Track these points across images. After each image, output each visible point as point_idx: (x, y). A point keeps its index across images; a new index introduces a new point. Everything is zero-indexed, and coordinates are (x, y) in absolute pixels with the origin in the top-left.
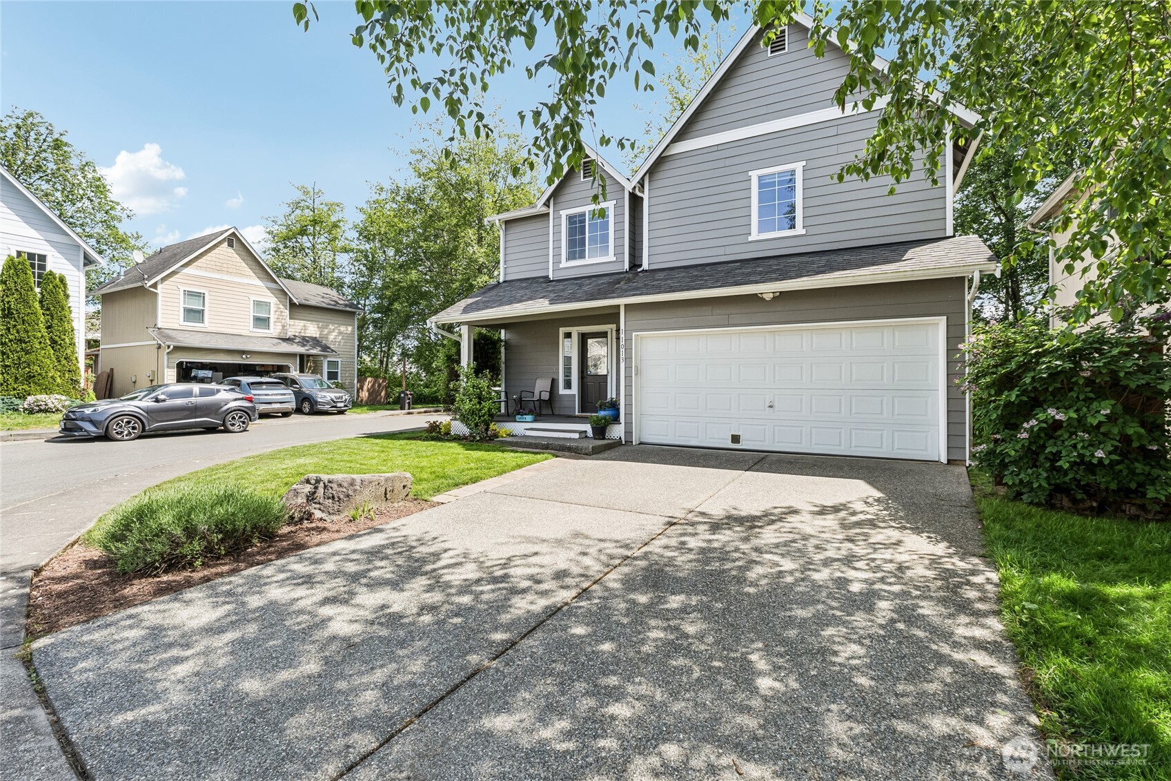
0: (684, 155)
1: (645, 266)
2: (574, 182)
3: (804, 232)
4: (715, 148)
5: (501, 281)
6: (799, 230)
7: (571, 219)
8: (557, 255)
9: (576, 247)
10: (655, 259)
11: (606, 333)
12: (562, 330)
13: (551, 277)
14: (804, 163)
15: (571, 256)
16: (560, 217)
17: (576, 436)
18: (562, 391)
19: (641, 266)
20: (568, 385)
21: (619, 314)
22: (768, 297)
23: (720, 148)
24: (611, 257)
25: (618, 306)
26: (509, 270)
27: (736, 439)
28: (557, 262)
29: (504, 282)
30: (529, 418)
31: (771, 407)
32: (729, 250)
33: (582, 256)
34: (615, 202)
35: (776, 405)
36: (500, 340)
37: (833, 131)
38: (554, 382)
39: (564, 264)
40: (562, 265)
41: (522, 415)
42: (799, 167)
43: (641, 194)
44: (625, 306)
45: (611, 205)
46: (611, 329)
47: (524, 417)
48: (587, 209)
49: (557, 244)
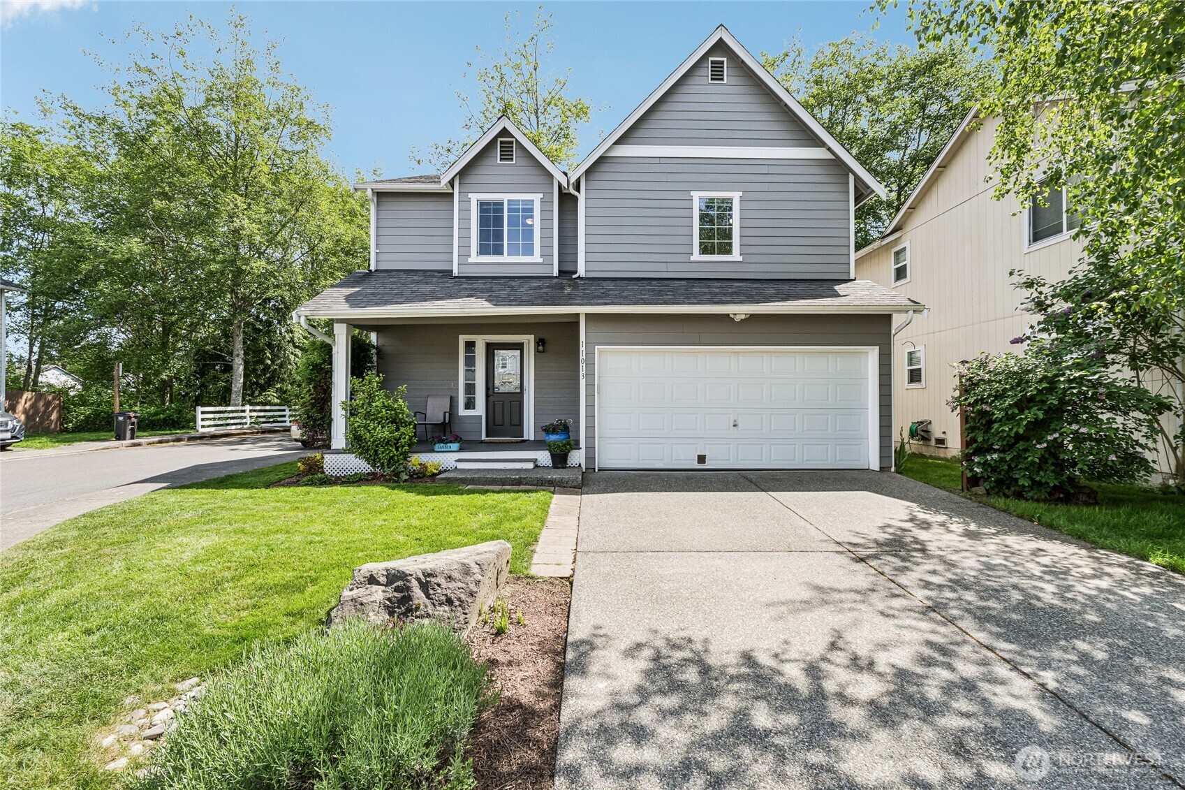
0: (630, 160)
1: (581, 271)
2: (488, 162)
3: (740, 259)
4: (657, 161)
5: (373, 268)
6: (736, 255)
7: (484, 206)
8: (465, 247)
9: (491, 240)
10: (593, 267)
11: (522, 344)
12: (463, 339)
13: (456, 272)
14: (741, 194)
15: (483, 250)
16: (469, 201)
17: (530, 466)
18: (462, 412)
19: (576, 272)
20: (470, 404)
21: (578, 323)
22: (738, 318)
23: (663, 161)
24: (537, 258)
25: (578, 315)
26: (383, 257)
27: (702, 459)
28: (465, 254)
29: (376, 271)
30: (455, 446)
31: (734, 426)
32: (671, 267)
33: (498, 251)
34: (541, 196)
35: (740, 423)
36: (371, 345)
37: (764, 170)
38: (453, 402)
39: (474, 258)
40: (473, 260)
41: (446, 443)
42: (736, 196)
43: (576, 193)
44: (587, 315)
45: (537, 198)
46: (529, 340)
47: (449, 445)
48: (505, 197)
49: (464, 233)
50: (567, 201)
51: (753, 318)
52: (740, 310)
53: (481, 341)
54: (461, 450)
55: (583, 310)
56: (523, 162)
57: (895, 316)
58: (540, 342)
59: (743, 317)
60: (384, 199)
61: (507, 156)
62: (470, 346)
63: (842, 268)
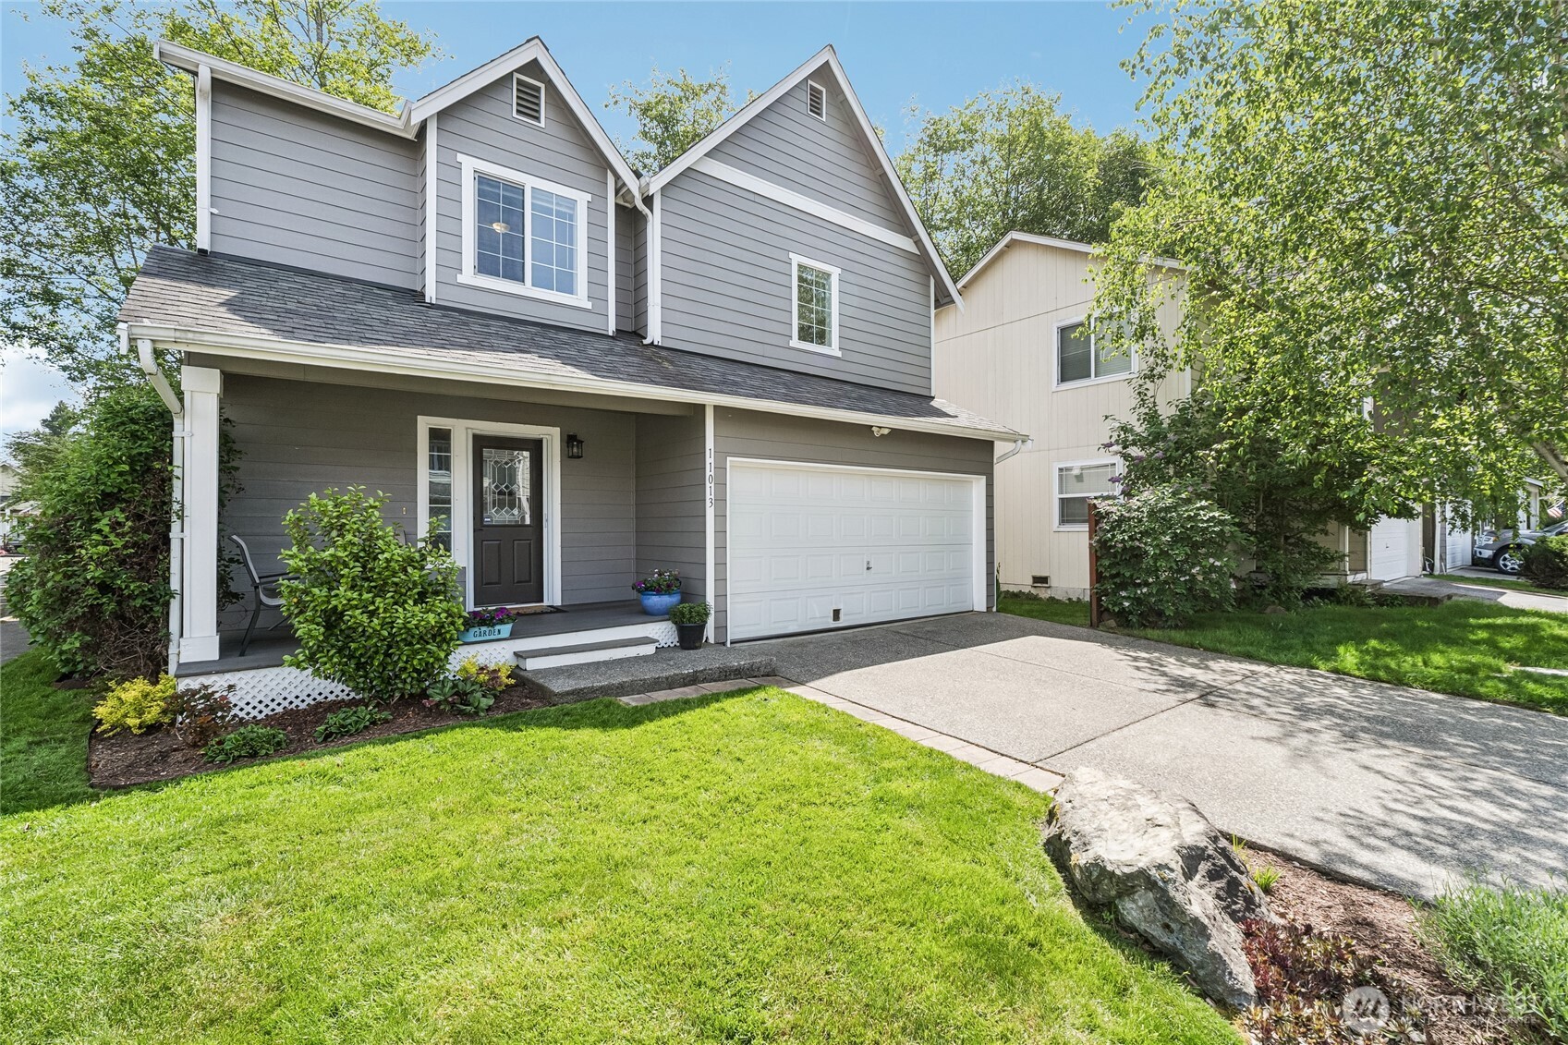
0: (721, 186)
1: (654, 333)
2: (495, 109)
3: (839, 354)
6: (834, 349)
7: (486, 186)
8: (450, 251)
9: (500, 251)
10: (671, 332)
11: (537, 442)
12: (424, 424)
13: (431, 294)
14: (839, 270)
15: (486, 266)
16: (458, 167)
19: (645, 336)
21: (697, 419)
22: (879, 432)
24: (581, 299)
25: (692, 405)
27: (837, 614)
28: (449, 265)
29: (213, 254)
30: (506, 629)
31: (869, 569)
33: (514, 272)
34: (586, 196)
35: (873, 565)
37: (860, 247)
39: (469, 276)
40: (466, 279)
41: (493, 625)
42: (835, 272)
43: (646, 211)
44: (716, 407)
45: (582, 199)
46: (552, 437)
47: (497, 627)
48: (529, 182)
49: (449, 225)
50: (631, 221)
51: (896, 433)
52: (884, 422)
53: (462, 431)
54: (514, 635)
55: (710, 399)
56: (557, 130)
57: (997, 444)
58: (570, 441)
59: (886, 432)
60: (227, 100)
61: (528, 107)
62: (440, 439)
63: (922, 382)
